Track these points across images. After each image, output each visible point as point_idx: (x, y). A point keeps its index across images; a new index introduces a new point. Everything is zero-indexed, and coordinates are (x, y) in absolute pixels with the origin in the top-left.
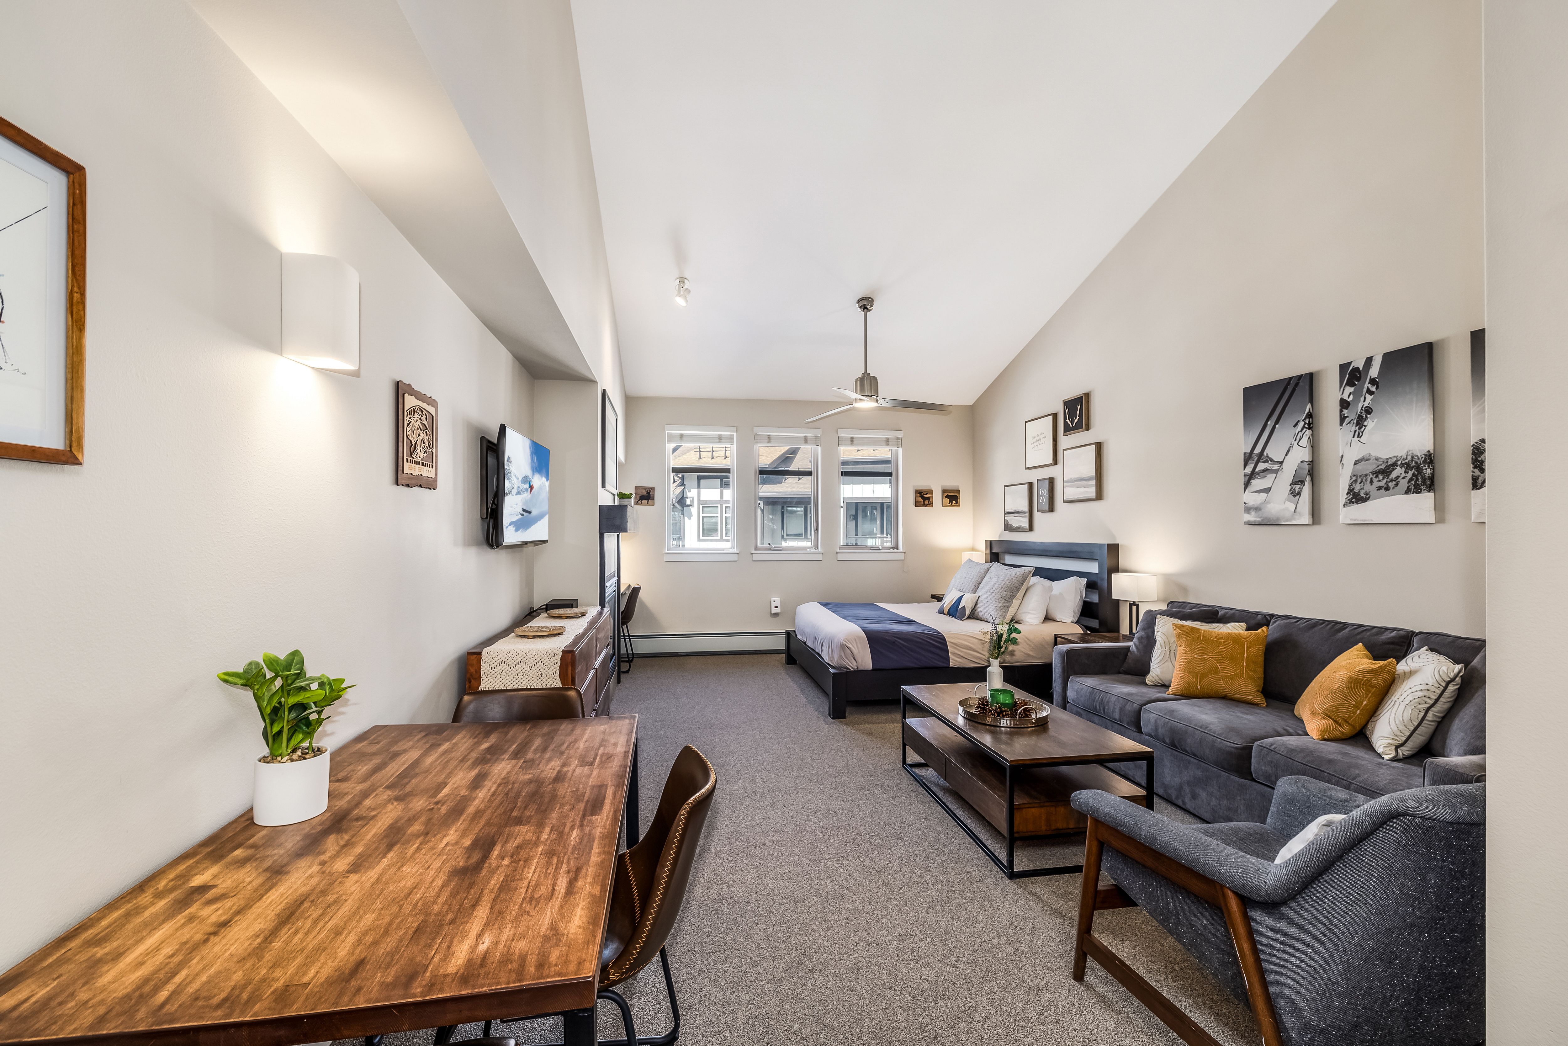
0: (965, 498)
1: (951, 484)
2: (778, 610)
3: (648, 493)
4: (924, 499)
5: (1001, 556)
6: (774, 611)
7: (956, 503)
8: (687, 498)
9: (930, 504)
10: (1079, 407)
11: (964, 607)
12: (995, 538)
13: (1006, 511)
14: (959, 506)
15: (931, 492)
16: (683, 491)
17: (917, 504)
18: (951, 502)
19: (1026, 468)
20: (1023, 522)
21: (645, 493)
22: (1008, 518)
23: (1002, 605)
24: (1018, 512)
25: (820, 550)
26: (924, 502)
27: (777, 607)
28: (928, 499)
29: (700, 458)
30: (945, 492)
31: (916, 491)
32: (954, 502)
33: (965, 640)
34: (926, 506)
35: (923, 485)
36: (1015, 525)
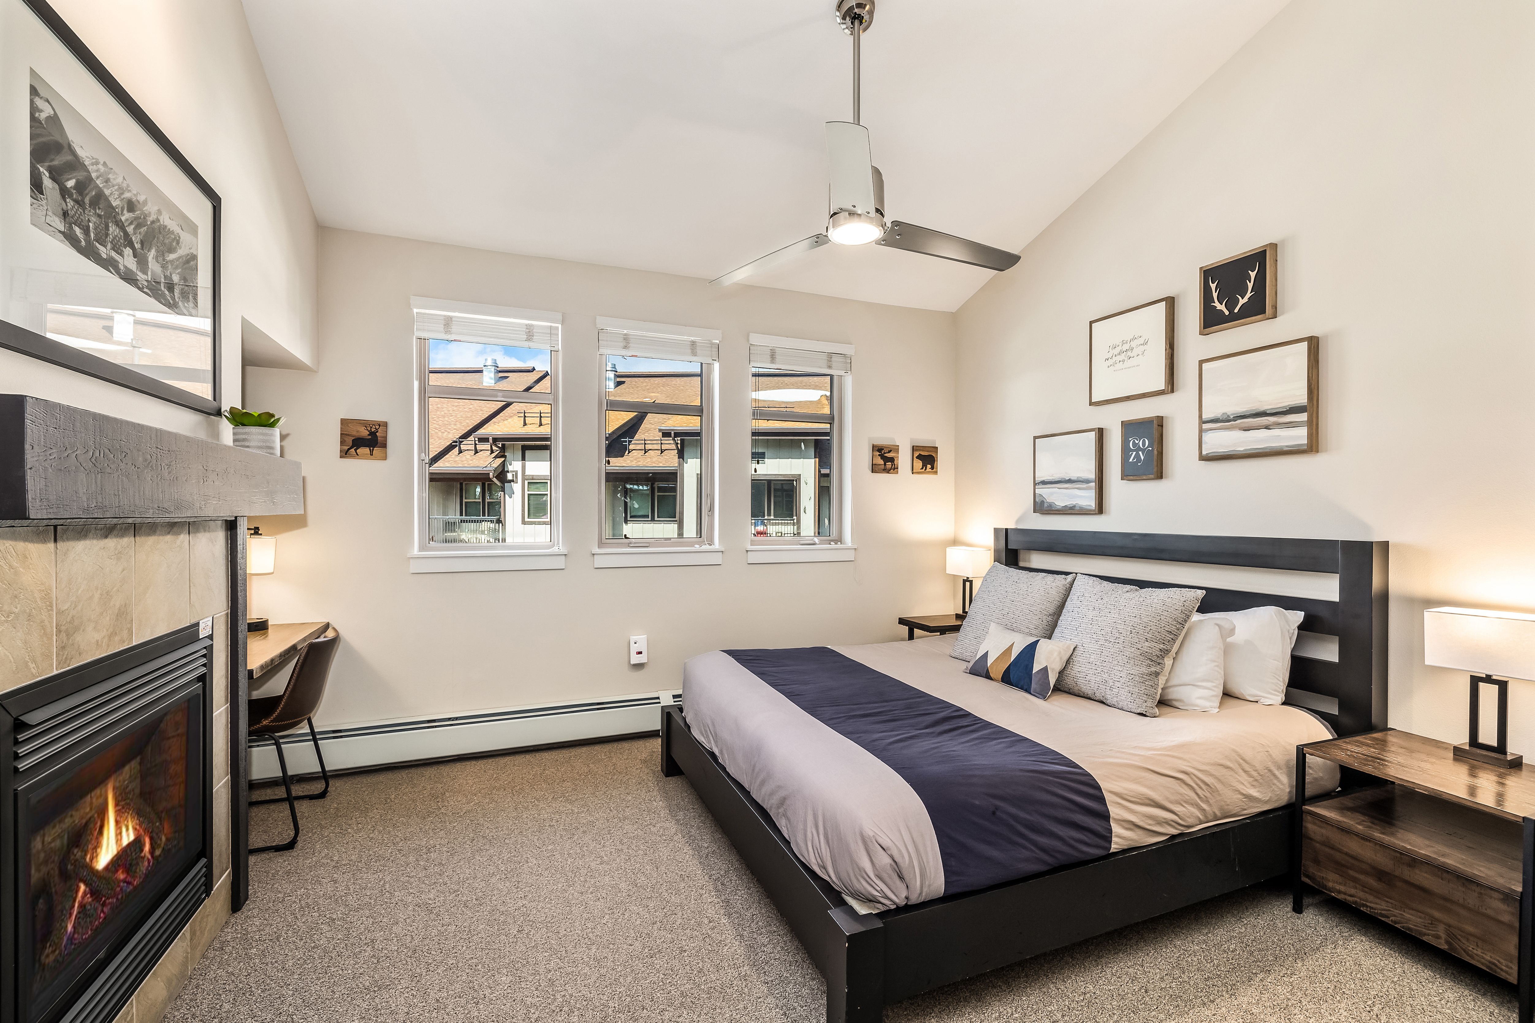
0: (943, 459)
1: (925, 438)
2: (642, 659)
3: (373, 434)
4: (886, 460)
5: (1022, 555)
6: (635, 659)
7: (932, 468)
8: (508, 472)
9: (894, 469)
10: (1253, 275)
11: (1045, 670)
12: (1011, 524)
13: (1038, 479)
14: (936, 473)
15: (896, 449)
16: (503, 464)
17: (874, 469)
18: (924, 466)
19: (1091, 404)
20: (1086, 498)
21: (364, 433)
22: (1041, 491)
23: (1144, 670)
24: (1070, 481)
25: (717, 545)
26: (885, 464)
27: (640, 653)
28: (892, 460)
29: (525, 424)
30: (917, 450)
31: (873, 446)
32: (929, 466)
33: (1135, 781)
34: (887, 471)
35: (883, 438)
36: (1060, 503)
